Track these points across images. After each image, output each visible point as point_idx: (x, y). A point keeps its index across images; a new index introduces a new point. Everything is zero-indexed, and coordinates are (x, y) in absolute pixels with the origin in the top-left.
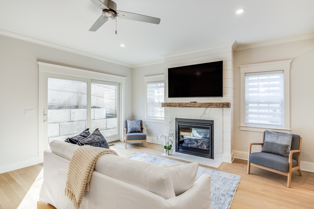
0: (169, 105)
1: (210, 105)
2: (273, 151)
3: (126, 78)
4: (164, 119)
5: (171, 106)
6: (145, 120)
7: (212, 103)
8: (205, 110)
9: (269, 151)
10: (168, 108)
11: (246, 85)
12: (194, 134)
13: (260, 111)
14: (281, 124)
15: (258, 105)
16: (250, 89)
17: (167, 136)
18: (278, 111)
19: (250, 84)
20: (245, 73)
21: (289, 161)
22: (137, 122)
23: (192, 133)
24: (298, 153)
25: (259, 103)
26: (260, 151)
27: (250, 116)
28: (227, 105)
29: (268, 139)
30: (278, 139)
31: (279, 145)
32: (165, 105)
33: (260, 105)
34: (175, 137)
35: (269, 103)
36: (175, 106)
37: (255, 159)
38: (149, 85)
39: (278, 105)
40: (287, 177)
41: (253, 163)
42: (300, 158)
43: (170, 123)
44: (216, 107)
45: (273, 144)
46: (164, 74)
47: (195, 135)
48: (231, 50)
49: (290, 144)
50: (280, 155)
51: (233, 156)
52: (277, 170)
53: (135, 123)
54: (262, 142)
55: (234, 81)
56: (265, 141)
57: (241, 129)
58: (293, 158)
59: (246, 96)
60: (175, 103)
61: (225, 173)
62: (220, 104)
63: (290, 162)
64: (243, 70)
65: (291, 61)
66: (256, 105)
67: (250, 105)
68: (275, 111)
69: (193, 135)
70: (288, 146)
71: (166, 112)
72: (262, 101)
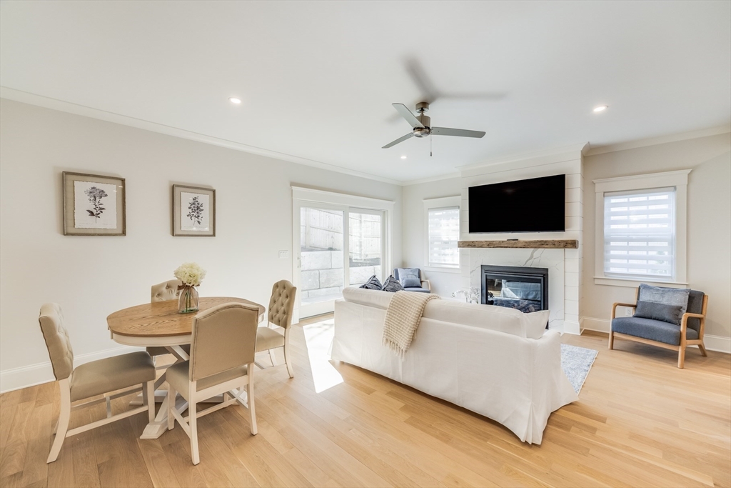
0: (471, 244)
1: (542, 244)
2: (654, 316)
3: (394, 203)
4: (458, 267)
5: (474, 246)
6: (425, 269)
7: (546, 241)
8: (533, 252)
9: (646, 316)
10: (469, 250)
11: (606, 212)
12: (505, 292)
13: (632, 253)
14: (670, 275)
15: (628, 244)
16: (613, 218)
17: (469, 292)
18: (666, 253)
19: (613, 210)
20: (604, 192)
21: (682, 329)
22: (413, 271)
23: (502, 292)
24: (700, 319)
25: (629, 240)
26: (631, 315)
27: (612, 261)
28: (573, 244)
29: (646, 297)
30: (663, 297)
31: (665, 307)
32: (463, 244)
33: (632, 244)
34: (480, 294)
35: (648, 240)
36: (481, 247)
37: (621, 327)
38: (430, 214)
39: (666, 244)
40: (678, 352)
41: (620, 332)
42: (703, 329)
43: (471, 272)
44: (551, 248)
45: (653, 305)
46: (460, 195)
47: (507, 295)
48: (579, 156)
49: (685, 305)
50: (666, 321)
51: (582, 325)
52: (661, 342)
53: (411, 273)
54: (635, 304)
55: (584, 204)
56: (640, 300)
57: (597, 282)
58: (687, 327)
59: (606, 229)
60: (481, 242)
61: (571, 347)
62: (559, 242)
63: (684, 330)
64: (600, 187)
65: (689, 171)
66: (625, 244)
67: (612, 244)
68: (660, 253)
69: (504, 294)
70: (681, 307)
71: (462, 255)
72: (634, 237)
